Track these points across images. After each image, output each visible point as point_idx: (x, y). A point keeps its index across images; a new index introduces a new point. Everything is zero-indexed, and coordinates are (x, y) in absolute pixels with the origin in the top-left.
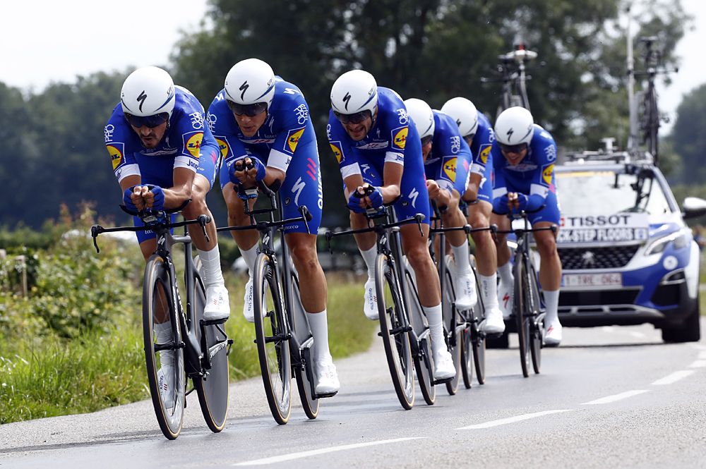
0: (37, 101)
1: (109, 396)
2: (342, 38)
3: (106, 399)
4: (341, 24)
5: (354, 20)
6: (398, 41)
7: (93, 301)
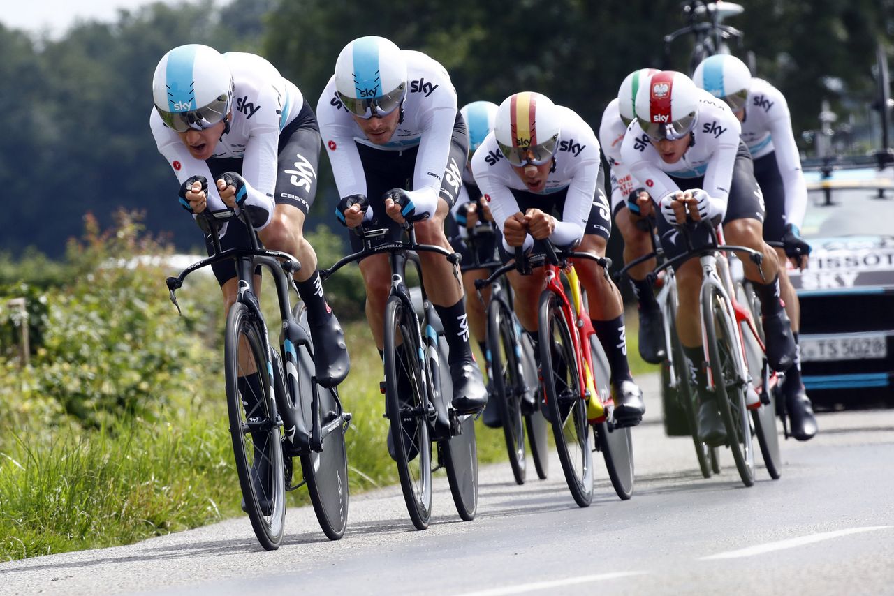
3: (147, 524)
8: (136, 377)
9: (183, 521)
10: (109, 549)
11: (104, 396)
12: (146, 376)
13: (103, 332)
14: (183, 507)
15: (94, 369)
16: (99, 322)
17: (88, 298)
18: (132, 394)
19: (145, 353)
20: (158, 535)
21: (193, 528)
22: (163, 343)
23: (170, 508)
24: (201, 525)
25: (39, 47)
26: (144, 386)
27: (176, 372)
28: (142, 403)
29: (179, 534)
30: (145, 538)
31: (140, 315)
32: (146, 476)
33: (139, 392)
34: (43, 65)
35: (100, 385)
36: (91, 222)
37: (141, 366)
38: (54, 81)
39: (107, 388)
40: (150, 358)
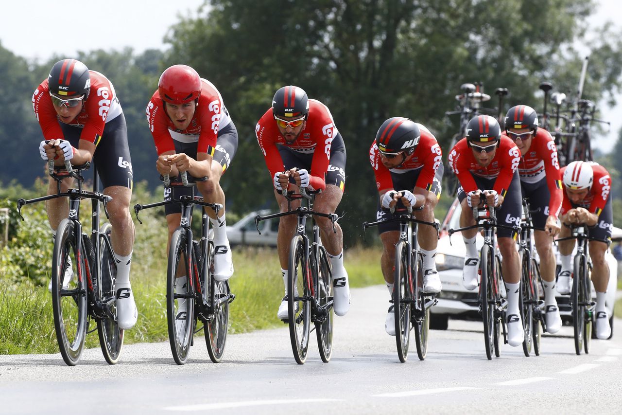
2: (321, 38)
4: (322, 25)
5: (334, 22)
6: (371, 46)
25: (31, 68)
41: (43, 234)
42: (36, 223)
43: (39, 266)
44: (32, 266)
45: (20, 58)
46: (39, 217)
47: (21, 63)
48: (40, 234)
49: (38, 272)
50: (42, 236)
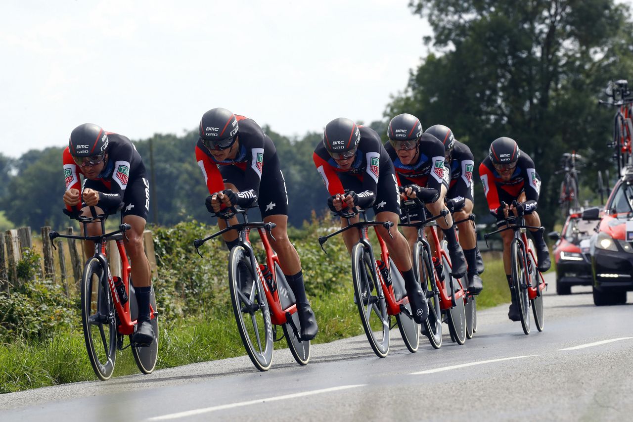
0: (299, 145)
1: (337, 332)
2: (495, 101)
3: (335, 335)
4: (495, 92)
5: (503, 89)
6: (531, 103)
7: (331, 272)
8: (331, 275)
9: (350, 334)
10: (320, 345)
11: (318, 283)
12: (335, 275)
13: (317, 257)
14: (349, 328)
15: (314, 272)
16: (316, 253)
17: (311, 244)
18: (329, 282)
19: (335, 266)
20: (339, 339)
21: (353, 336)
22: (342, 262)
23: (345, 328)
24: (357, 335)
25: (292, 143)
26: (334, 279)
27: (347, 274)
28: (333, 286)
29: (348, 339)
30: (334, 340)
31: (332, 250)
32: (334, 315)
33: (332, 282)
34: (294, 150)
35: (317, 279)
36: (313, 213)
37: (332, 271)
38: (299, 157)
39: (319, 280)
40: (337, 268)
41: (312, 259)
42: (307, 252)
43: (312, 282)
44: (307, 282)
45: (285, 138)
46: (308, 247)
47: (285, 142)
48: (311, 259)
49: (312, 286)
50: (312, 261)
